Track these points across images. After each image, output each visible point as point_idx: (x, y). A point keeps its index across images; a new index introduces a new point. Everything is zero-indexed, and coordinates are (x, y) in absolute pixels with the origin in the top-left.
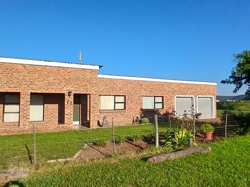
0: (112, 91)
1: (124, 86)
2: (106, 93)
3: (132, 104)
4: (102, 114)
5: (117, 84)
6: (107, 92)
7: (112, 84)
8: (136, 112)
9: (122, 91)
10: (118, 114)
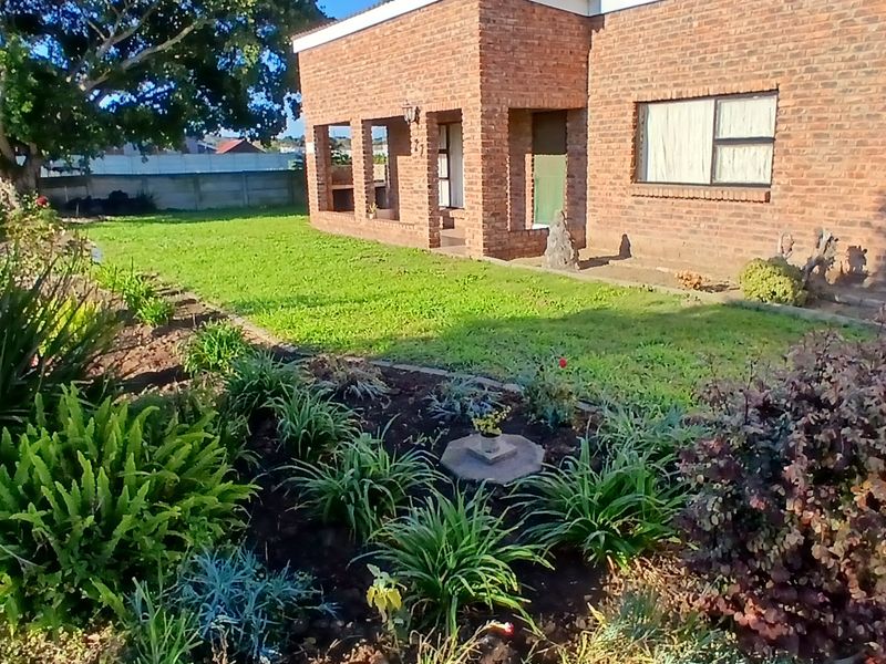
0: (692, 73)
1: (767, 25)
2: (664, 91)
3: (823, 150)
4: (642, 203)
5: (722, 23)
6: (671, 84)
7: (695, 24)
8: (848, 207)
9: (754, 59)
10: (723, 215)
